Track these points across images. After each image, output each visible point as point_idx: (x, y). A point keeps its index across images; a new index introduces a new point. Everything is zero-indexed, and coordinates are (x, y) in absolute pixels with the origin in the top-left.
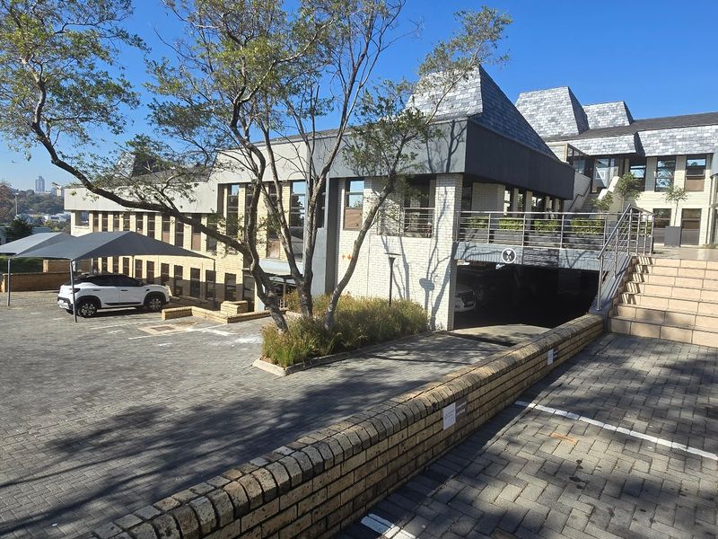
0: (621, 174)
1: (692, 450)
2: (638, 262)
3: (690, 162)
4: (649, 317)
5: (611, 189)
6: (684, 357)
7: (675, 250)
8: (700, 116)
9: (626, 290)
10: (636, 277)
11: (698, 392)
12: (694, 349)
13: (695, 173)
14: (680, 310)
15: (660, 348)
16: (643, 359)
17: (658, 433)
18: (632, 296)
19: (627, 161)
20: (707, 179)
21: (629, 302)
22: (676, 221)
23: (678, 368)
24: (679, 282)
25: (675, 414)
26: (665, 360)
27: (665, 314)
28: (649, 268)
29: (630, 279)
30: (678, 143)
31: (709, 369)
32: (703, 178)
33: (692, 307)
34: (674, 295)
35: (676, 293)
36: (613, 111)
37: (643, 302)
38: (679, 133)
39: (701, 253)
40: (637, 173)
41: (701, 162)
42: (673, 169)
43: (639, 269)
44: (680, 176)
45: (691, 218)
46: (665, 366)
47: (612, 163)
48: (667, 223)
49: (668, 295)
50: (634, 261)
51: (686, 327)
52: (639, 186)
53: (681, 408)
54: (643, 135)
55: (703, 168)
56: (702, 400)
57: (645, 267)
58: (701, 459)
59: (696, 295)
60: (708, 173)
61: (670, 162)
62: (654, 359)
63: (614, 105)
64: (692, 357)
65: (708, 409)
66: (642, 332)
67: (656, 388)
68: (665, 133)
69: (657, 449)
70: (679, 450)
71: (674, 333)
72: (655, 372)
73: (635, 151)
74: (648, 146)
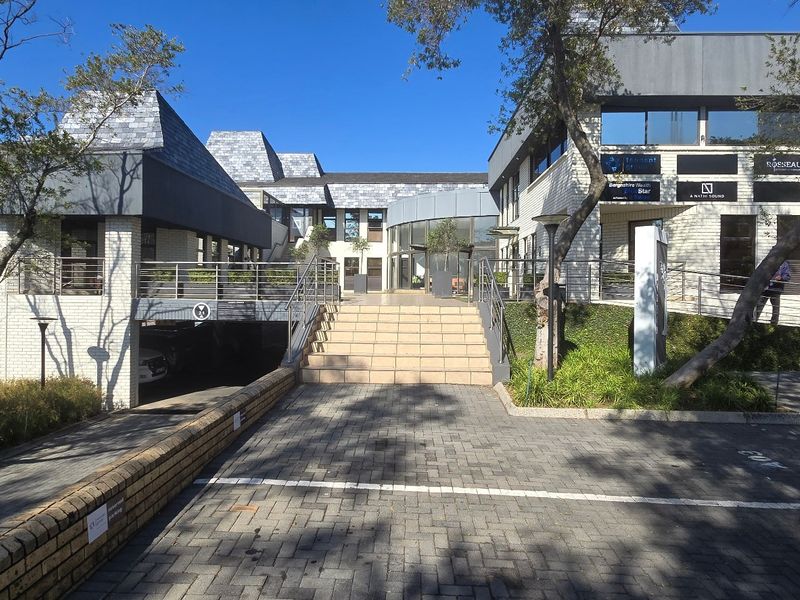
0: (315, 222)
1: (362, 486)
2: (325, 311)
3: (373, 215)
4: (331, 363)
5: (307, 239)
6: (361, 397)
7: (363, 297)
8: (375, 175)
9: (315, 339)
10: (324, 325)
11: (371, 427)
12: (372, 388)
13: (375, 225)
14: (356, 352)
15: (343, 392)
16: (329, 405)
17: (334, 477)
18: (320, 344)
19: (320, 211)
20: (385, 232)
21: (318, 351)
22: (363, 269)
23: (354, 408)
24: (360, 327)
25: (350, 453)
26: (347, 402)
27: (343, 358)
28: (335, 315)
29: (319, 328)
30: (361, 198)
31: (380, 404)
32: (381, 230)
33: (368, 349)
34: (356, 340)
35: (358, 337)
36: (306, 162)
37: (331, 349)
38: (361, 188)
39: (384, 298)
40: (330, 224)
41: (380, 216)
42: (357, 220)
43: (326, 316)
44: (364, 227)
45: (375, 265)
46: (346, 408)
47: (307, 212)
48: (356, 271)
49: (350, 340)
50: (322, 309)
51: (361, 368)
52: (332, 235)
53: (355, 446)
54: (332, 187)
55: (381, 221)
56: (373, 434)
57: (331, 315)
58: (367, 492)
59: (371, 338)
60: (385, 226)
61: (356, 213)
62: (338, 403)
63: (306, 156)
64: (369, 395)
65: (376, 443)
66: (327, 378)
67: (336, 431)
68: (350, 187)
69: (332, 493)
70: (351, 489)
71: (352, 375)
72: (338, 415)
73: (325, 202)
74: (336, 198)
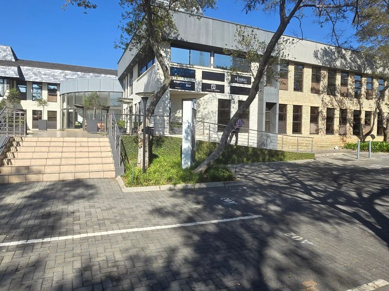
0: (11, 87)
1: (30, 242)
2: (14, 140)
3: (52, 87)
4: (18, 171)
5: (5, 97)
6: (37, 189)
7: (44, 133)
8: (53, 64)
9: (6, 157)
10: (13, 149)
11: (41, 206)
12: (44, 184)
13: (52, 93)
14: (35, 164)
15: (24, 187)
16: (13, 196)
17: (12, 239)
18: (9, 160)
19: (15, 82)
20: (58, 96)
21: (8, 164)
22: (45, 117)
23: (31, 197)
24: (37, 149)
25: (24, 224)
26: (27, 193)
27: (27, 168)
28: (21, 143)
29: (9, 150)
30: (43, 76)
31: (49, 193)
32: (56, 95)
33: (43, 162)
34: (35, 157)
35: (35, 155)
36: (5, 51)
37: (16, 163)
39: (59, 133)
40: (23, 90)
41: (56, 87)
42: (41, 88)
43: (15, 144)
44: (45, 93)
45: (52, 115)
46: (25, 197)
47: (5, 82)
48: (41, 118)
49: (31, 157)
50: (11, 140)
51: (39, 173)
52: (24, 96)
53: (28, 219)
54: (24, 69)
55: (56, 90)
56: (42, 211)
57: (18, 143)
58: (33, 245)
59: (45, 155)
60: (58, 93)
61: (40, 85)
62: (20, 194)
63: (5, 47)
64: (42, 188)
65: (43, 215)
66: (15, 180)
67: (18, 210)
68: (36, 70)
69: (8, 249)
70: (22, 244)
71: (32, 177)
72: (18, 202)
73: (18, 77)
74: (27, 75)
